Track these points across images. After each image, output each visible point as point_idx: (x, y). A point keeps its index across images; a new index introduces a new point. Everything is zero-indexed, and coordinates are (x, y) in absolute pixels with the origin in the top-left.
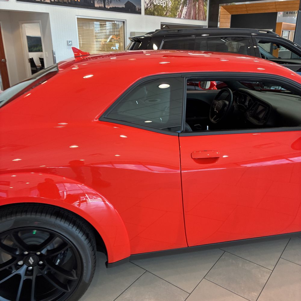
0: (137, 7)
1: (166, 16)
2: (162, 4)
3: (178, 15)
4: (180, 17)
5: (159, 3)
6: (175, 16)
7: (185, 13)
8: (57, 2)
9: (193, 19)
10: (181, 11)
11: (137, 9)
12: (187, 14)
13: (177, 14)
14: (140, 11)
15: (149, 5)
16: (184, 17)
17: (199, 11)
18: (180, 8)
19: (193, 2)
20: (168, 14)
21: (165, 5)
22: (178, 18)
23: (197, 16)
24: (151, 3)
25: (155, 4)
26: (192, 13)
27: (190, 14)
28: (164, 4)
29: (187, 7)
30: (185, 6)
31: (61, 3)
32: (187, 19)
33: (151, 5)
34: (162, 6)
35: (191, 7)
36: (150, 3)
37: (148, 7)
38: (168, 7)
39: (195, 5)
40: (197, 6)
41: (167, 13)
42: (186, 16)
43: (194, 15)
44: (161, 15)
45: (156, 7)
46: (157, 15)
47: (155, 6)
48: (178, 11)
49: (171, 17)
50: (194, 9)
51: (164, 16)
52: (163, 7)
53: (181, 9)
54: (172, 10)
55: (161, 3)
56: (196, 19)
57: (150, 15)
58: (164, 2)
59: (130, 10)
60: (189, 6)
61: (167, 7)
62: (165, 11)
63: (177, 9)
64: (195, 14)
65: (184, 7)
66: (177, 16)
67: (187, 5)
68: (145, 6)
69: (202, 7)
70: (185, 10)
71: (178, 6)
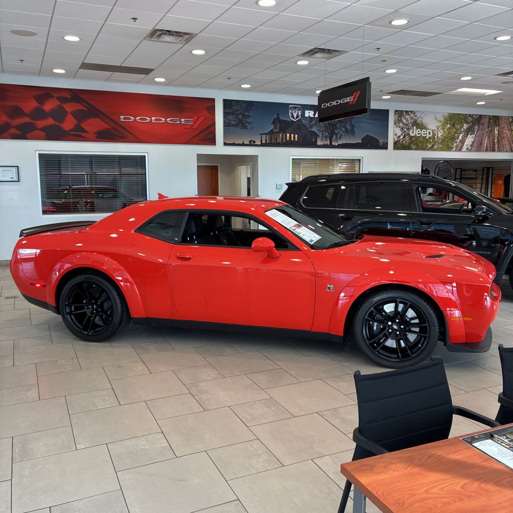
0: (381, 141)
1: (432, 149)
2: (424, 134)
3: (457, 146)
4: (460, 150)
5: (418, 134)
6: (449, 149)
7: (471, 143)
8: (268, 144)
9: (487, 151)
10: (463, 142)
11: (382, 144)
12: (475, 144)
13: (454, 146)
14: (385, 145)
15: (402, 137)
16: (467, 148)
17: (499, 138)
18: (460, 138)
19: (488, 128)
20: (436, 147)
21: (430, 136)
22: (455, 151)
23: (496, 146)
24: (405, 135)
25: (412, 135)
26: (486, 142)
27: (481, 144)
28: (430, 134)
29: (474, 136)
30: (471, 134)
31: (274, 144)
32: (474, 151)
33: (404, 137)
34: (426, 136)
35: (483, 134)
36: (403, 134)
37: (400, 140)
38: (436, 137)
39: (492, 131)
40: (496, 132)
41: (433, 145)
42: (472, 148)
43: (489, 146)
44: (423, 149)
45: (414, 138)
46: (416, 149)
47: (411, 137)
48: (456, 142)
49: (442, 150)
50: (489, 137)
51: (428, 150)
52: (428, 138)
53: (462, 138)
54: (443, 141)
55: (422, 133)
56: (494, 151)
57: (402, 149)
58: (429, 132)
59: (369, 145)
60: (479, 134)
61: (434, 138)
62: (430, 143)
63: (453, 139)
64: (491, 143)
65: (468, 135)
66: (454, 149)
67: (474, 132)
68: (394, 139)
69: (508, 133)
70: (469, 140)
71: (456, 135)
